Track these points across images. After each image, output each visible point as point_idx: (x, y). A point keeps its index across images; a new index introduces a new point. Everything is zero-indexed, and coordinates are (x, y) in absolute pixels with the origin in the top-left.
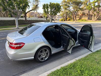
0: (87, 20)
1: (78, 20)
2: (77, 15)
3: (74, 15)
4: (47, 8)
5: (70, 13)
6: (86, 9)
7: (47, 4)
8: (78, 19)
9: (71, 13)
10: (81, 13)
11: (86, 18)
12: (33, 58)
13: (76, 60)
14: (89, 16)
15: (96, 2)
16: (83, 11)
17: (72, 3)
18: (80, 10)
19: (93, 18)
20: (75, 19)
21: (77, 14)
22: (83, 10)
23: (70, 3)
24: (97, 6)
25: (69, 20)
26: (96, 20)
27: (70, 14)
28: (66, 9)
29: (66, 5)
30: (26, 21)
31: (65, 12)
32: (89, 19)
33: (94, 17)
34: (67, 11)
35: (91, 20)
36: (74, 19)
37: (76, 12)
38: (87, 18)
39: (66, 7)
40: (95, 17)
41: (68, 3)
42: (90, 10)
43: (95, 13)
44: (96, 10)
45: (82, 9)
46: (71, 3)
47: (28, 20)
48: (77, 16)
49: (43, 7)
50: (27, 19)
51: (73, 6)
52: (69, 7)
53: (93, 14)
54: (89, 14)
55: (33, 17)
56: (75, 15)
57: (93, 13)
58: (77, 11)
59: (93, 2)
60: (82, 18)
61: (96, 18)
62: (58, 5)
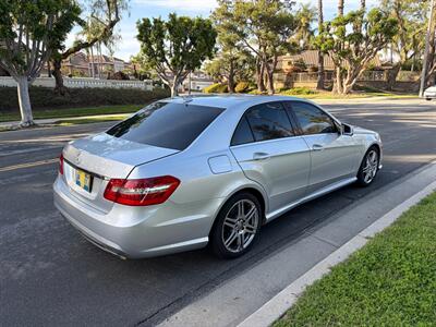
0: (314, 90)
1: (282, 90)
2: (276, 71)
3: (265, 72)
4: (160, 35)
5: (244, 62)
6: (306, 48)
7: (156, 21)
8: (281, 85)
9: (253, 61)
10: (290, 63)
11: (310, 85)
12: (207, 239)
13: (367, 238)
14: (322, 74)
15: (346, 22)
16: (297, 57)
17: (253, 23)
18: (285, 51)
19: (337, 85)
20: (268, 86)
21: (277, 67)
22: (299, 52)
23: (245, 23)
24: (351, 38)
25: (245, 91)
26: (348, 92)
27: (247, 66)
28: (231, 44)
29: (231, 28)
30: (63, 95)
31: (226, 56)
32: (321, 86)
33: (341, 78)
34: (235, 52)
35: (330, 90)
36: (263, 88)
37: (273, 58)
38: (313, 85)
39: (232, 35)
40: (346, 81)
41: (238, 21)
42: (326, 52)
43: (346, 64)
44: (350, 51)
45: (292, 48)
46: (249, 21)
47: (68, 90)
48: (276, 75)
49: (140, 30)
50: (66, 84)
51: (259, 35)
52: (243, 36)
53: (338, 69)
54: (322, 67)
55: (82, 75)
56: (269, 69)
57: (337, 64)
58: (277, 54)
59: (337, 22)
60: (296, 85)
61: (350, 82)
62: (205, 26)
